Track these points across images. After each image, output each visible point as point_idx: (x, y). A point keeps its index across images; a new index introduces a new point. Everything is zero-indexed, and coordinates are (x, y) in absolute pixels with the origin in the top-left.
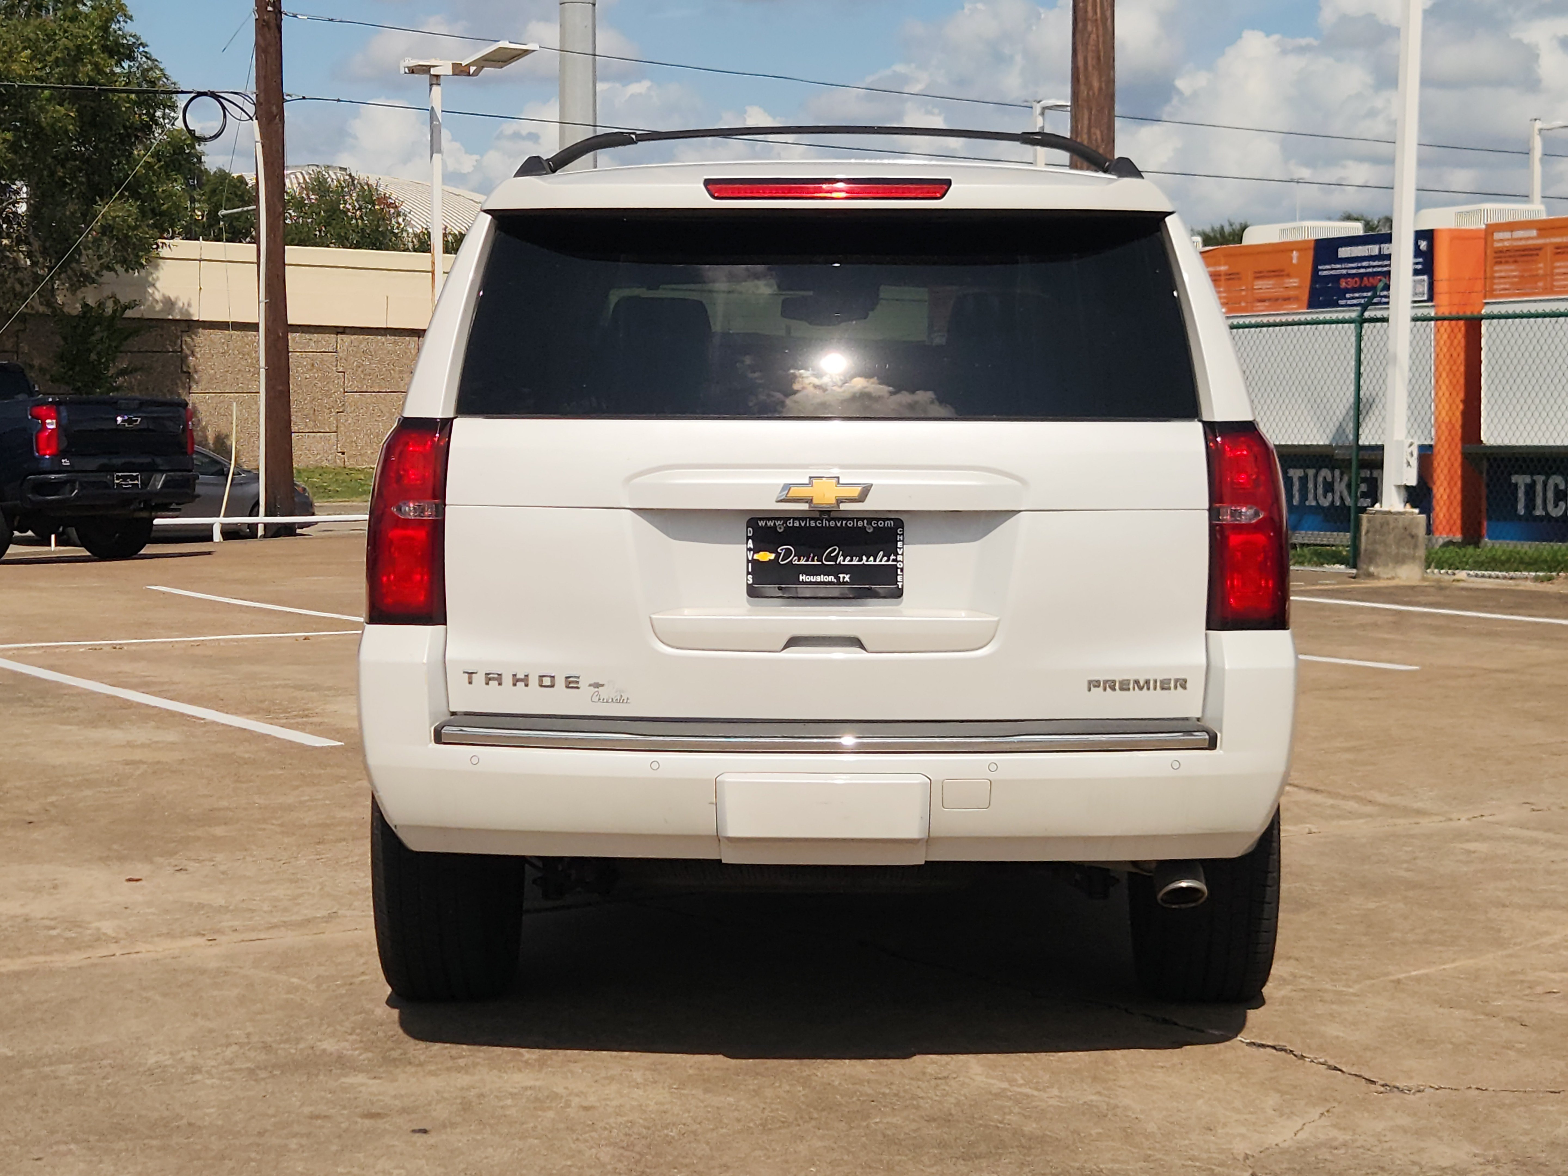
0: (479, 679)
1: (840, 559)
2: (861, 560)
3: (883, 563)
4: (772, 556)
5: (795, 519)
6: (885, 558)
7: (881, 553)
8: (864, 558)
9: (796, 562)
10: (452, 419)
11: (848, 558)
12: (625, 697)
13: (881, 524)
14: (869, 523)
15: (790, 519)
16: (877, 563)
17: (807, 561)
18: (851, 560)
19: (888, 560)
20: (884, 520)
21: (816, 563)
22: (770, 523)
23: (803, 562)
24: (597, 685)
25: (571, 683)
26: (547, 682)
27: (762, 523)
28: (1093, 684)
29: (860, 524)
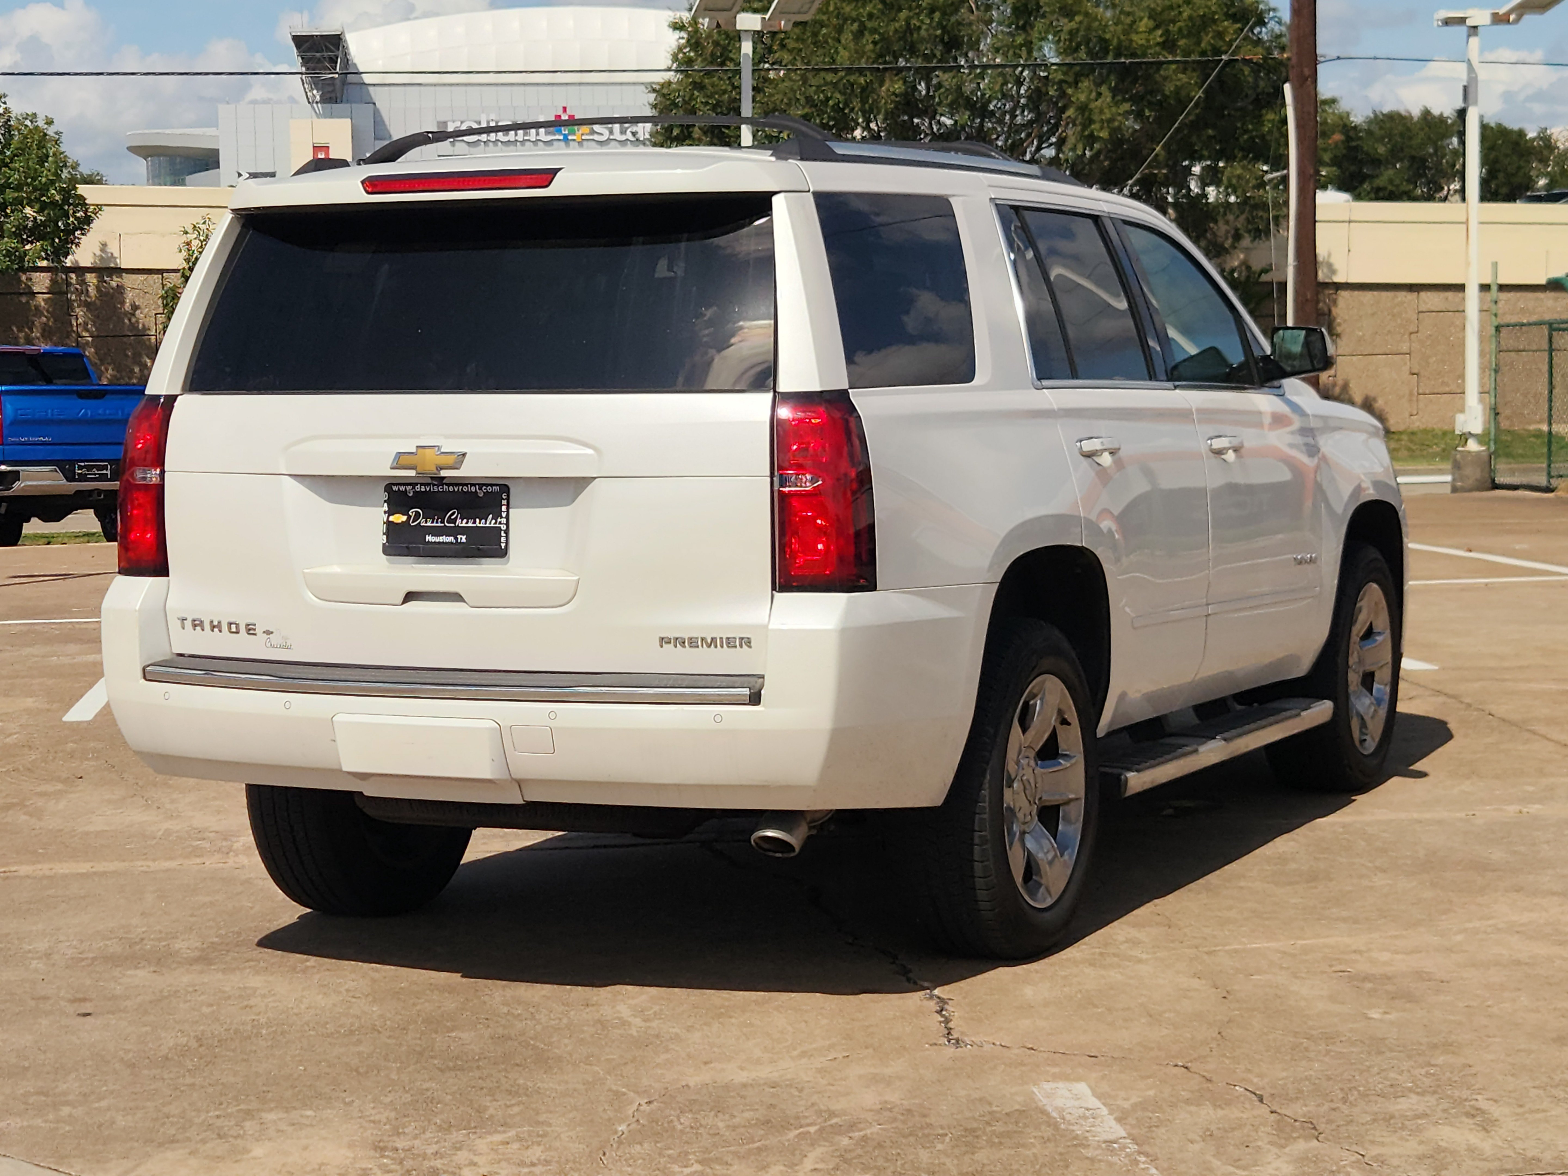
0: (188, 624)
1: (459, 521)
2: (474, 522)
3: (492, 525)
4: (404, 518)
5: (421, 484)
6: (494, 521)
7: (491, 516)
8: (478, 520)
9: (423, 524)
10: (177, 396)
11: (465, 521)
12: (288, 644)
13: (489, 489)
14: (480, 489)
15: (417, 484)
16: (488, 525)
17: (433, 522)
18: (467, 523)
19: (495, 523)
20: (492, 485)
21: (439, 524)
22: (402, 488)
23: (429, 524)
24: (269, 633)
25: (250, 630)
26: (233, 628)
27: (395, 488)
28: (663, 641)
29: (473, 489)
